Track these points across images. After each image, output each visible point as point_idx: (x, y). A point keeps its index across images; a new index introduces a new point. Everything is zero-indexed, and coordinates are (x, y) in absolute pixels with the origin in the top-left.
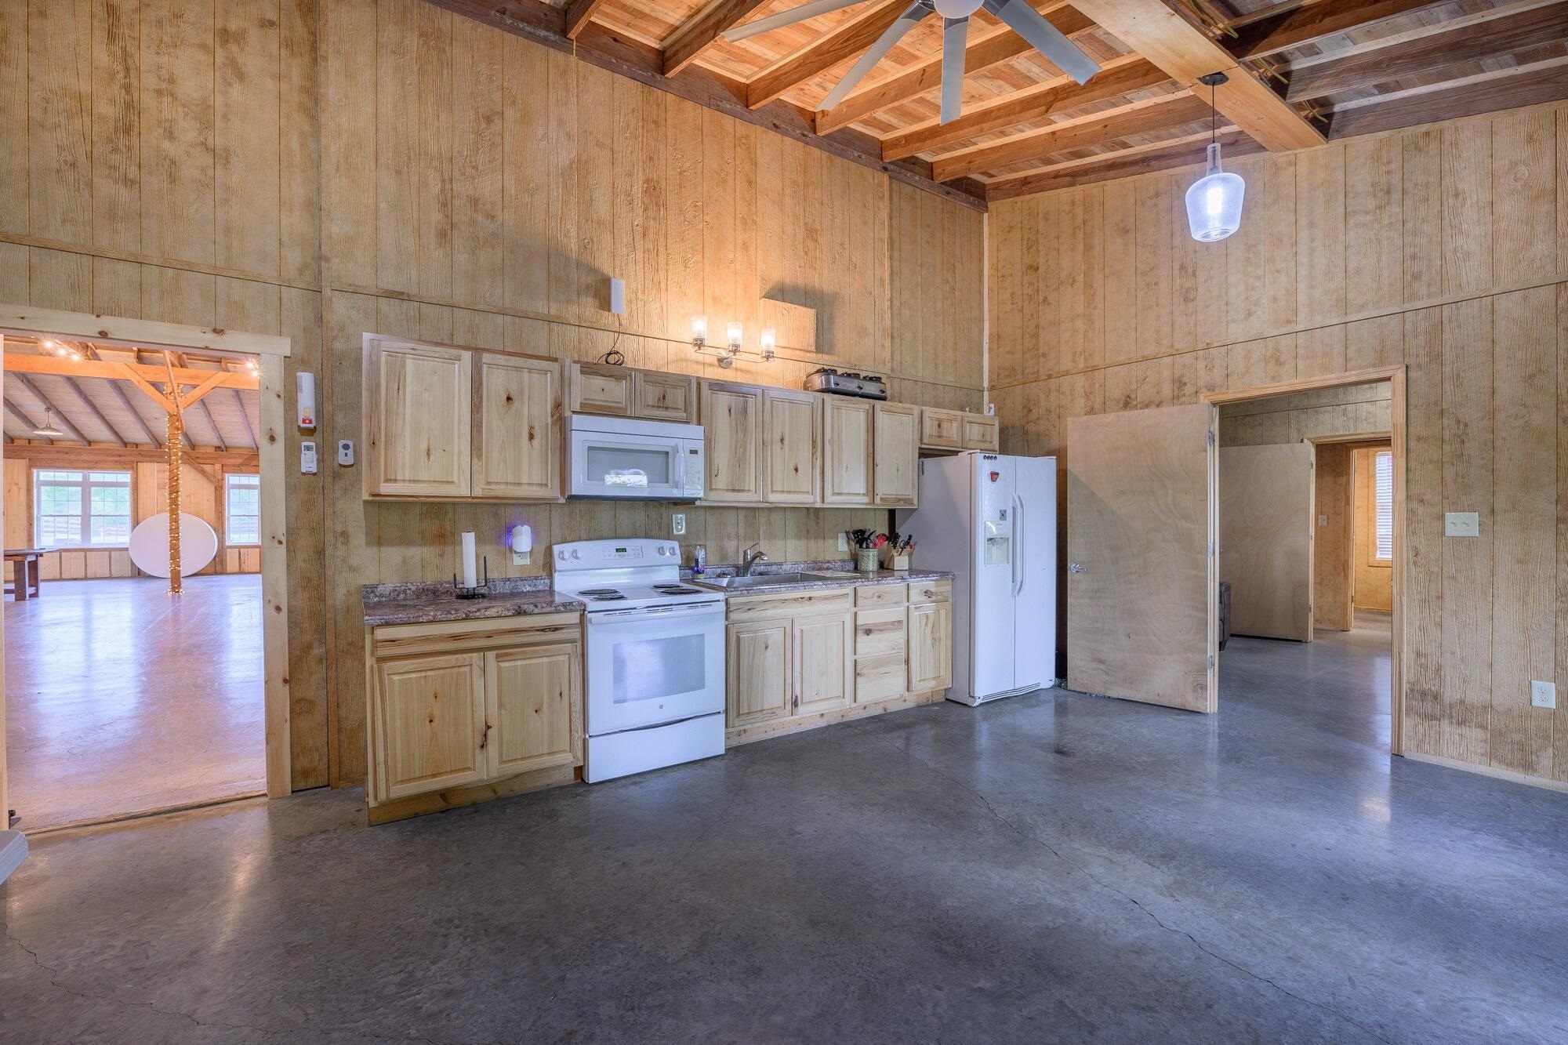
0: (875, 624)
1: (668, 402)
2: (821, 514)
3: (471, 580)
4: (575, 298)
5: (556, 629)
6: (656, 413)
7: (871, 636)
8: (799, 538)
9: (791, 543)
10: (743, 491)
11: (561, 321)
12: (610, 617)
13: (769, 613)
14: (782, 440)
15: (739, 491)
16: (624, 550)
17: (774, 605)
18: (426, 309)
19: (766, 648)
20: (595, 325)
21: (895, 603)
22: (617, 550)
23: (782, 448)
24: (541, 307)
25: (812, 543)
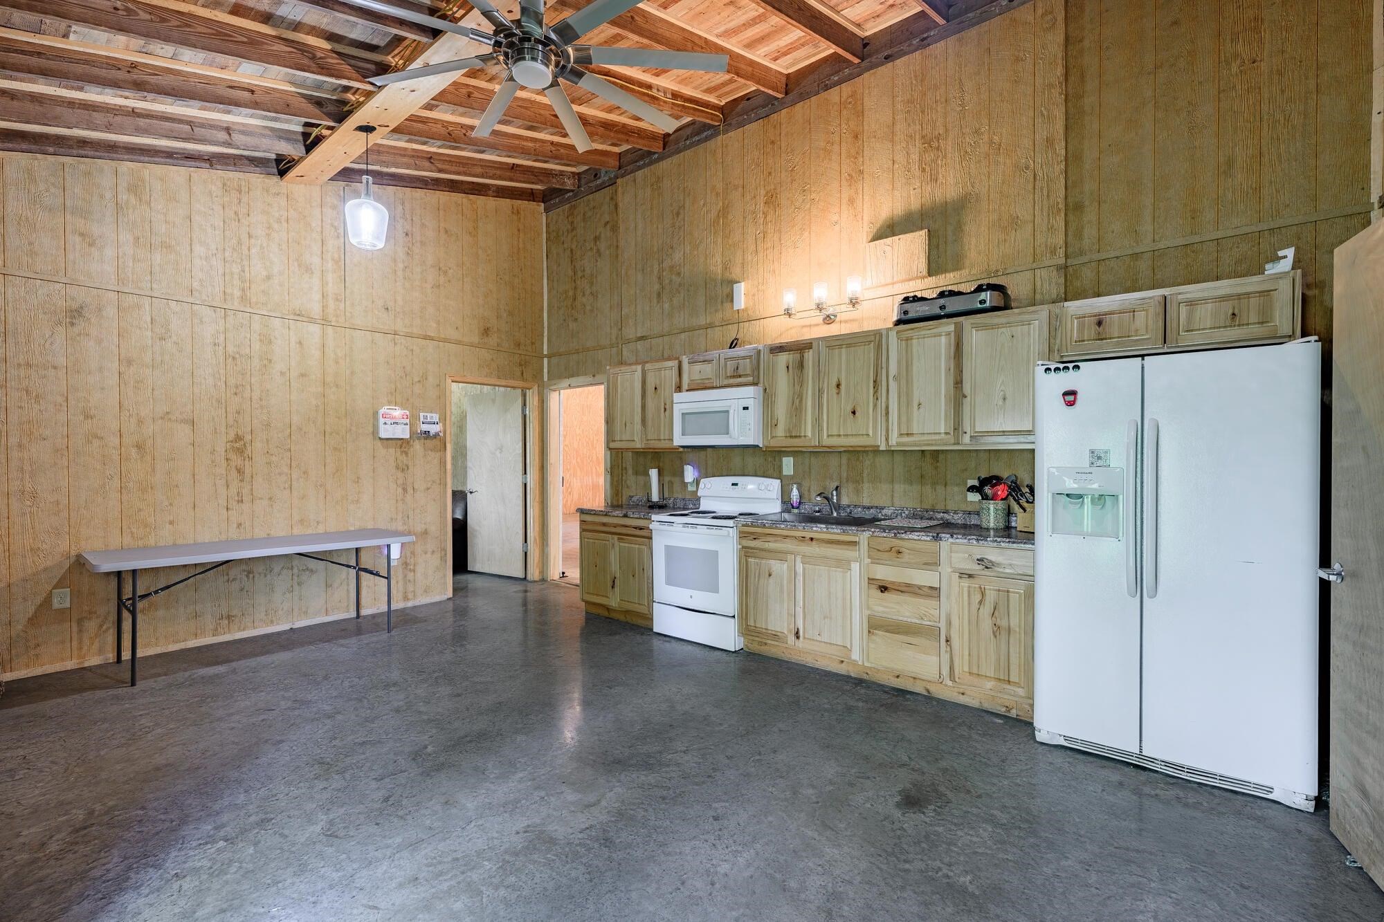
0: (893, 583)
1: (741, 372)
2: (941, 457)
3: (655, 497)
4: (719, 307)
5: (641, 529)
6: (732, 381)
7: (886, 594)
8: (909, 481)
9: (899, 488)
10: (800, 437)
11: (711, 326)
12: (661, 526)
13: (772, 545)
14: (838, 386)
15: (796, 437)
16: (736, 484)
17: (776, 539)
18: (654, 341)
19: (770, 575)
20: (730, 322)
21: (925, 564)
22: (733, 484)
23: (838, 393)
24: (702, 321)
25: (928, 489)
